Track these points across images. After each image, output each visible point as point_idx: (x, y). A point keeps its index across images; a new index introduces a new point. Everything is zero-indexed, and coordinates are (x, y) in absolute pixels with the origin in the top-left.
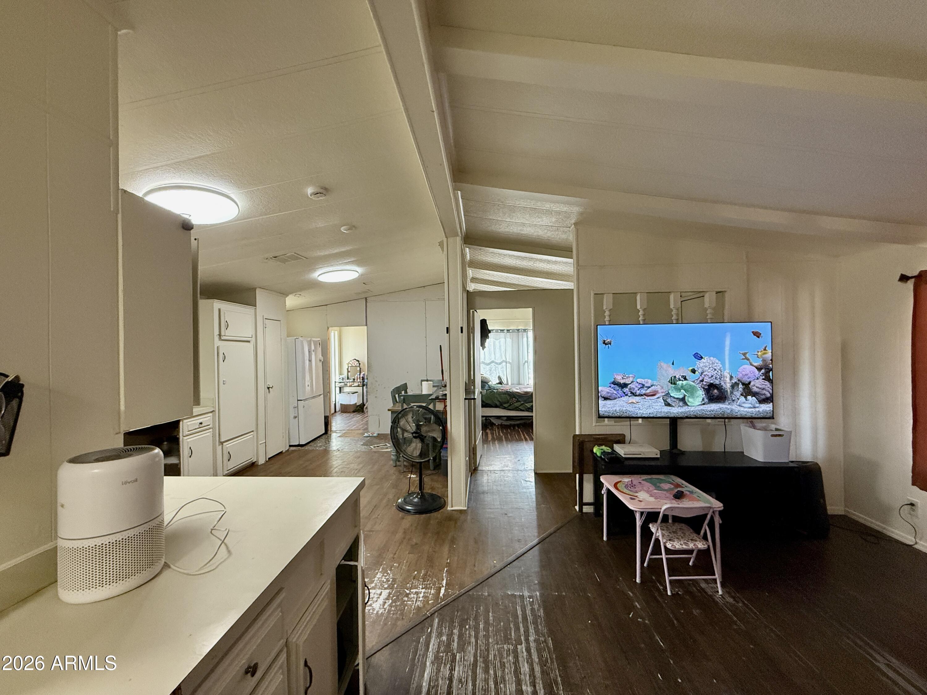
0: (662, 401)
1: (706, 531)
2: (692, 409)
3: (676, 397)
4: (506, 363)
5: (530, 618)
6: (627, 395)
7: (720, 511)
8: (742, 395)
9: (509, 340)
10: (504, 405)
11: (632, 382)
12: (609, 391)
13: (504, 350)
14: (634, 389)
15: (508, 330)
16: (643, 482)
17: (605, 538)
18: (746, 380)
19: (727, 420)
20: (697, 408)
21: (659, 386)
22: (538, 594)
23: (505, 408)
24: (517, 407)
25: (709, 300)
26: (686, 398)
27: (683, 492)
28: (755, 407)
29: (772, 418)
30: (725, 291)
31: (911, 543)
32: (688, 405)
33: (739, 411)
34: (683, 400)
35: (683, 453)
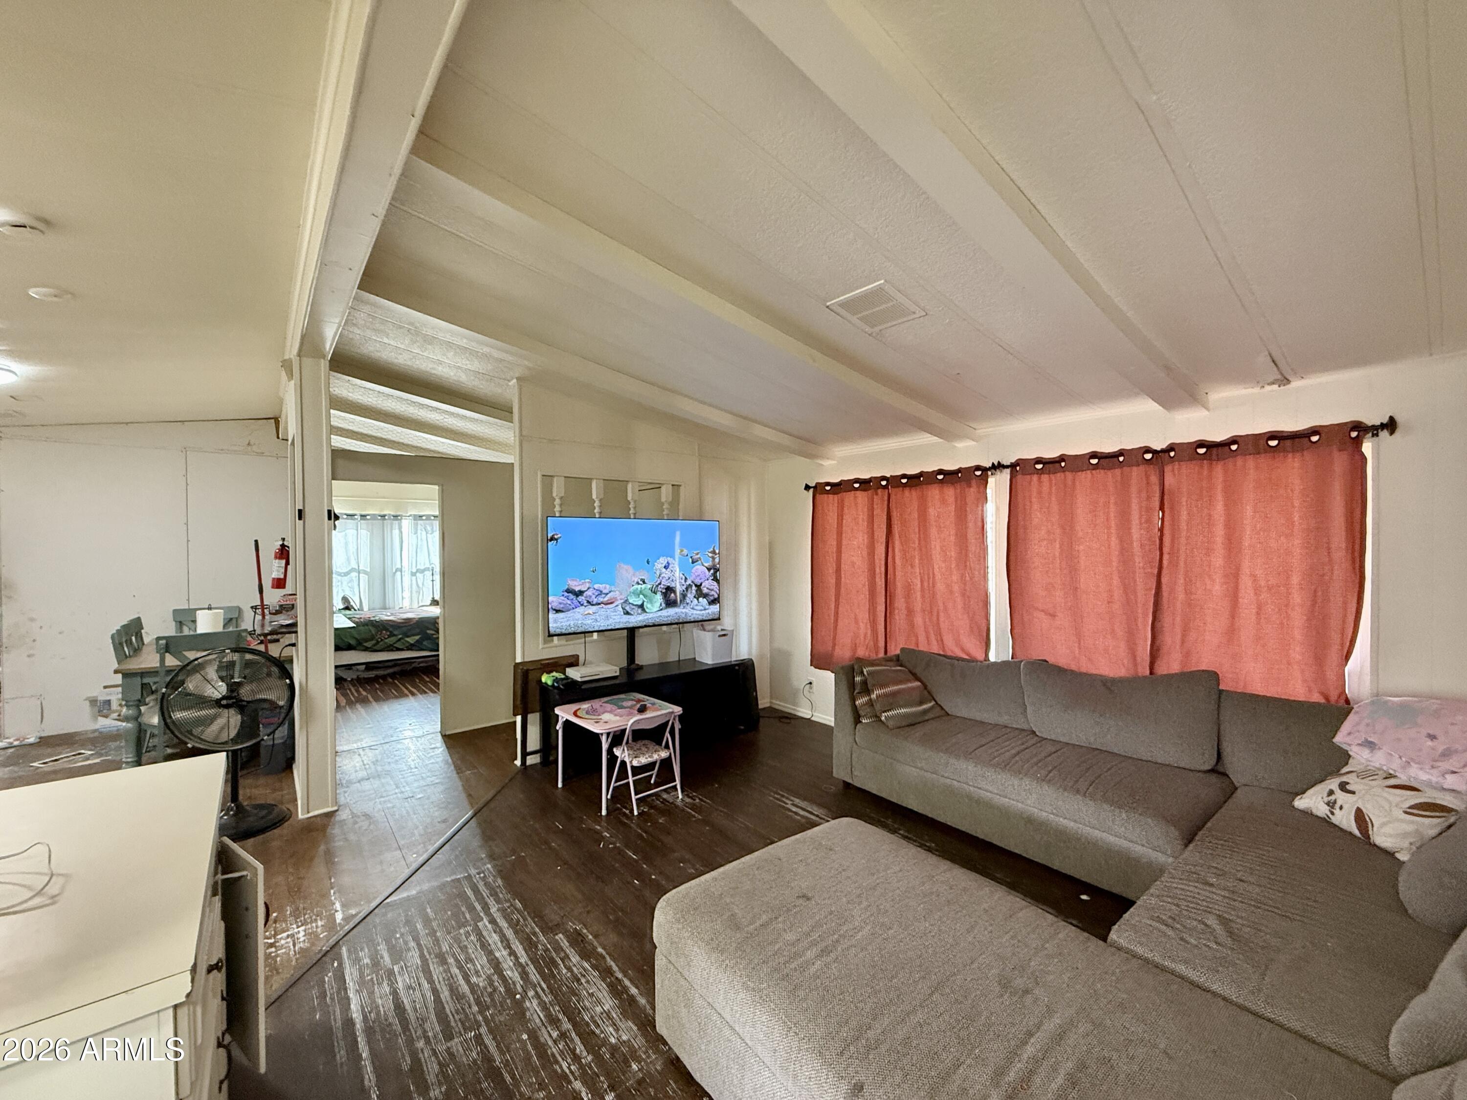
0: (621, 609)
1: (667, 739)
2: (651, 616)
3: (635, 603)
4: (359, 573)
5: (485, 892)
6: (582, 605)
7: (680, 716)
8: (695, 597)
9: (364, 533)
10: (365, 644)
11: (589, 588)
12: (561, 601)
13: (355, 551)
14: (590, 597)
15: (363, 516)
16: (604, 704)
17: (560, 785)
18: (698, 582)
19: (681, 625)
20: (655, 615)
21: (617, 592)
22: (489, 866)
23: (366, 649)
24: (391, 645)
25: (666, 493)
26: (645, 603)
27: (645, 705)
28: (705, 609)
29: (719, 619)
30: (680, 486)
31: (809, 717)
32: (646, 612)
33: (692, 614)
34: (642, 606)
35: (640, 668)
